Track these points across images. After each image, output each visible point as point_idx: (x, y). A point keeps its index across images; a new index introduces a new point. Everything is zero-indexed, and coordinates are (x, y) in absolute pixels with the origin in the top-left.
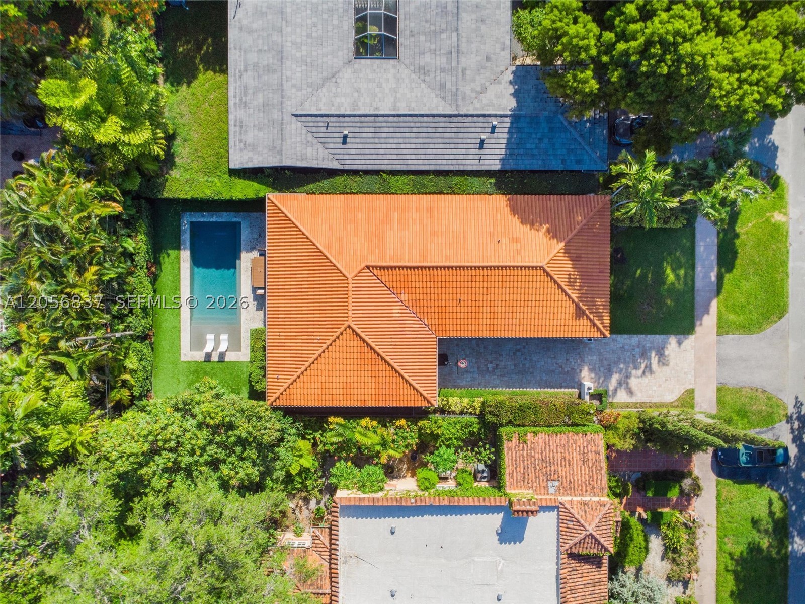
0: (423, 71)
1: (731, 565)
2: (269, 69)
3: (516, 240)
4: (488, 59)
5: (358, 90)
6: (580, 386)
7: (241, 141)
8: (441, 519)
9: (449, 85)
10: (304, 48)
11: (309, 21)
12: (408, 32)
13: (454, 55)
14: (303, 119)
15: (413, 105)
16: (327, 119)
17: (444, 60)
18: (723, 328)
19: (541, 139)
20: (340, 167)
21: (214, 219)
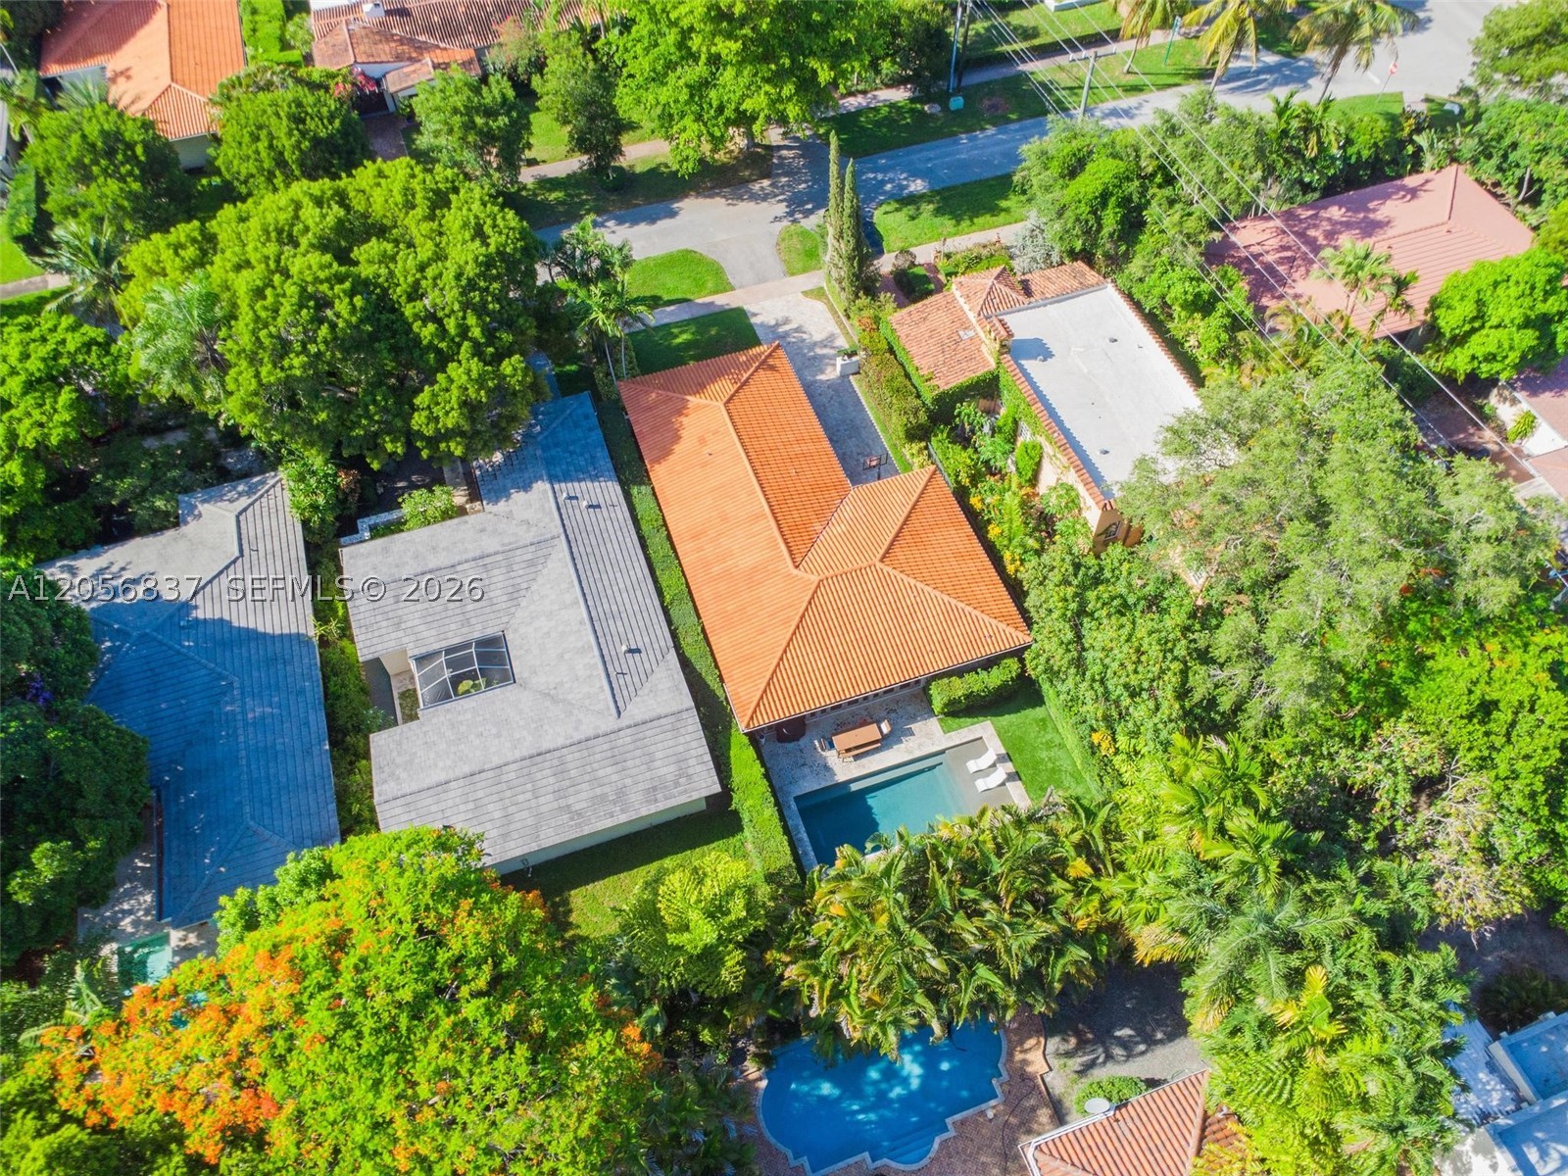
0: (514, 594)
1: (965, 224)
2: (560, 771)
3: (702, 441)
4: (483, 530)
5: (561, 656)
6: (844, 376)
7: (677, 784)
8: (1060, 412)
9: (529, 556)
10: (517, 736)
11: (477, 742)
12: (465, 630)
13: (487, 560)
14: (621, 704)
15: (564, 586)
16: (613, 675)
17: (496, 572)
18: (725, 287)
19: (571, 453)
20: (673, 651)
21: (805, 836)
